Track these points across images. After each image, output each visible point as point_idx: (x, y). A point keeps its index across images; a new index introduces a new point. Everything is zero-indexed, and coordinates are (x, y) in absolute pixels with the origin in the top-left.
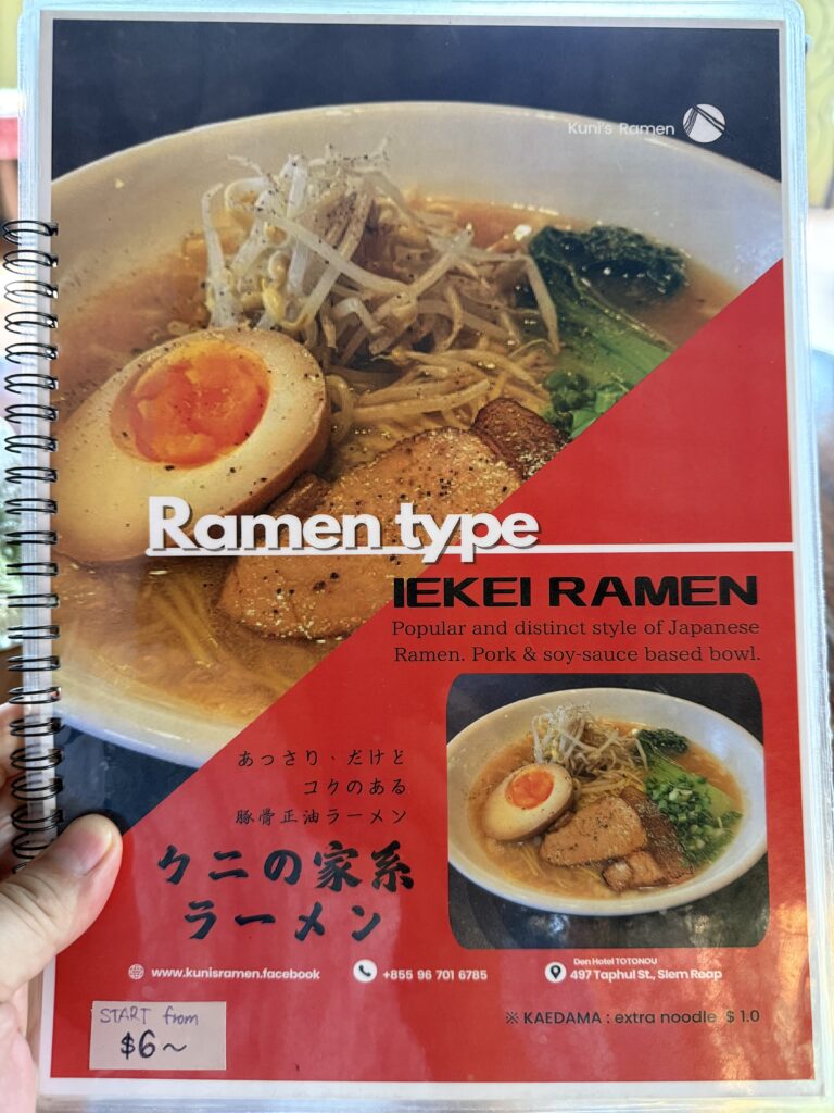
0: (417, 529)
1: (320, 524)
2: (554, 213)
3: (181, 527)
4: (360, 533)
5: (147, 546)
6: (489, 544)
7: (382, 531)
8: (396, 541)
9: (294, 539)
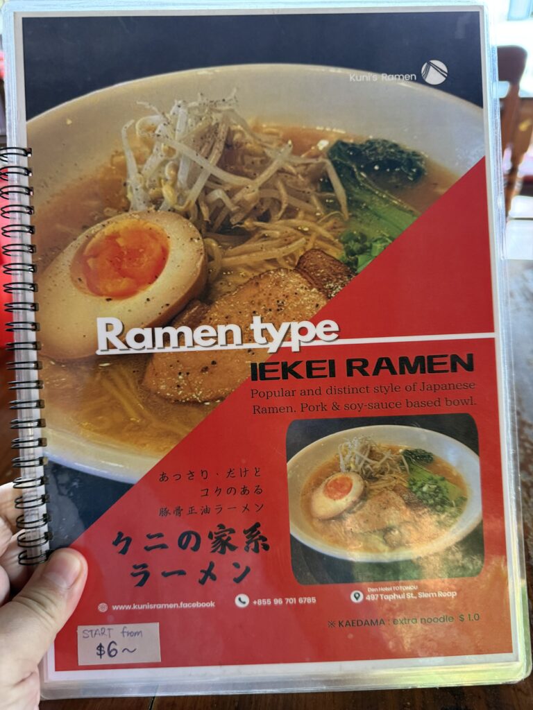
0: (264, 332)
1: (203, 331)
2: (343, 132)
3: (118, 336)
4: (229, 336)
5: (97, 348)
6: (309, 340)
7: (242, 334)
8: (251, 340)
9: (188, 341)
